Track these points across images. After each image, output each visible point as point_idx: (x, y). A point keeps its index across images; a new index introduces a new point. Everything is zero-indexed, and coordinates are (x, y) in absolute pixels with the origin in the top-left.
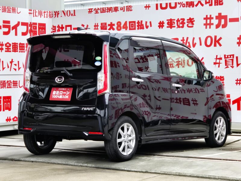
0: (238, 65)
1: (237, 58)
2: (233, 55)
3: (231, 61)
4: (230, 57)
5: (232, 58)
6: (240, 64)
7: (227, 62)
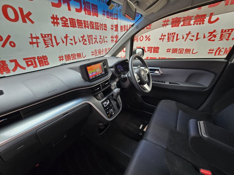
0: (57, 44)
1: (55, 37)
2: (51, 35)
3: (50, 40)
4: (48, 37)
5: (50, 38)
6: (59, 43)
7: (46, 41)
